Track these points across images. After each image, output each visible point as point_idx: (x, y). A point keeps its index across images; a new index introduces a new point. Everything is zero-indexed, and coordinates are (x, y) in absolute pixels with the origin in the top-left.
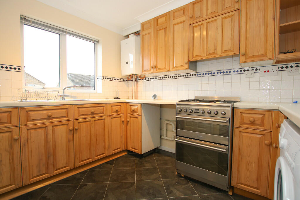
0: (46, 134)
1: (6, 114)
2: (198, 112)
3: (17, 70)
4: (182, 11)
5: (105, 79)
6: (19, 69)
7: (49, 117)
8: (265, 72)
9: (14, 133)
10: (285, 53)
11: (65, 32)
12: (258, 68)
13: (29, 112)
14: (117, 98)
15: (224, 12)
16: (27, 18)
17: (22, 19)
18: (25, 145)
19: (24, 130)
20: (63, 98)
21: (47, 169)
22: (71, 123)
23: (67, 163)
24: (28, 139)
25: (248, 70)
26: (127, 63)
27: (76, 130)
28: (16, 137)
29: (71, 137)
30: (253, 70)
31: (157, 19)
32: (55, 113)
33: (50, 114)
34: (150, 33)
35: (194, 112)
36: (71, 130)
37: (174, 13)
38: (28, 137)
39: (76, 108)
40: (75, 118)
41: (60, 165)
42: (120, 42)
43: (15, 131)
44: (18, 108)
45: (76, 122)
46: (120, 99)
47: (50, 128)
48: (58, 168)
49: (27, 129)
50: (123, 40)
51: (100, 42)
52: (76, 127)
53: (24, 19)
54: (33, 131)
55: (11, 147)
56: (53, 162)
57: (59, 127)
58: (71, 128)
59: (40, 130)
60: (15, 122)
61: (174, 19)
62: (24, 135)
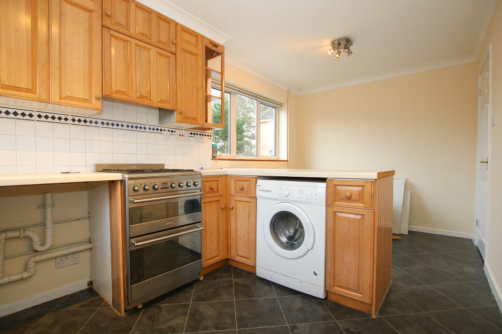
2: (166, 188)
8: (180, 135)
12: (174, 130)
25: (164, 130)
30: (169, 131)
35: (161, 188)
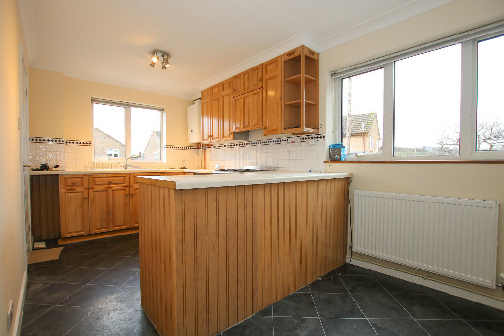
0: (107, 196)
1: (80, 179)
3: (88, 144)
4: (228, 84)
5: (169, 148)
6: (90, 144)
7: (110, 183)
8: (292, 142)
9: (84, 193)
10: (295, 127)
11: (129, 105)
13: (95, 179)
14: (184, 168)
15: (254, 88)
16: (96, 99)
17: (92, 100)
18: (92, 203)
19: (91, 191)
20: (125, 168)
21: (108, 224)
22: (127, 189)
23: (124, 223)
24: (94, 199)
26: (192, 131)
27: (132, 195)
28: (86, 196)
29: (127, 200)
30: (285, 140)
31: (212, 88)
32: (115, 180)
33: (110, 180)
34: (207, 102)
36: (128, 195)
37: (223, 84)
38: (94, 197)
39: (132, 176)
40: (132, 184)
41: (118, 223)
42: (186, 109)
43: (85, 191)
44: (88, 176)
45: (132, 189)
46: (186, 168)
47: (110, 192)
48: (116, 225)
49: (94, 191)
50: (191, 105)
51: (165, 110)
52: (132, 193)
53: (94, 100)
54: (97, 193)
55: (83, 203)
56: (113, 220)
57: (118, 191)
58: (127, 193)
59: (102, 192)
60: (85, 185)
61: (223, 91)
62: (91, 195)
